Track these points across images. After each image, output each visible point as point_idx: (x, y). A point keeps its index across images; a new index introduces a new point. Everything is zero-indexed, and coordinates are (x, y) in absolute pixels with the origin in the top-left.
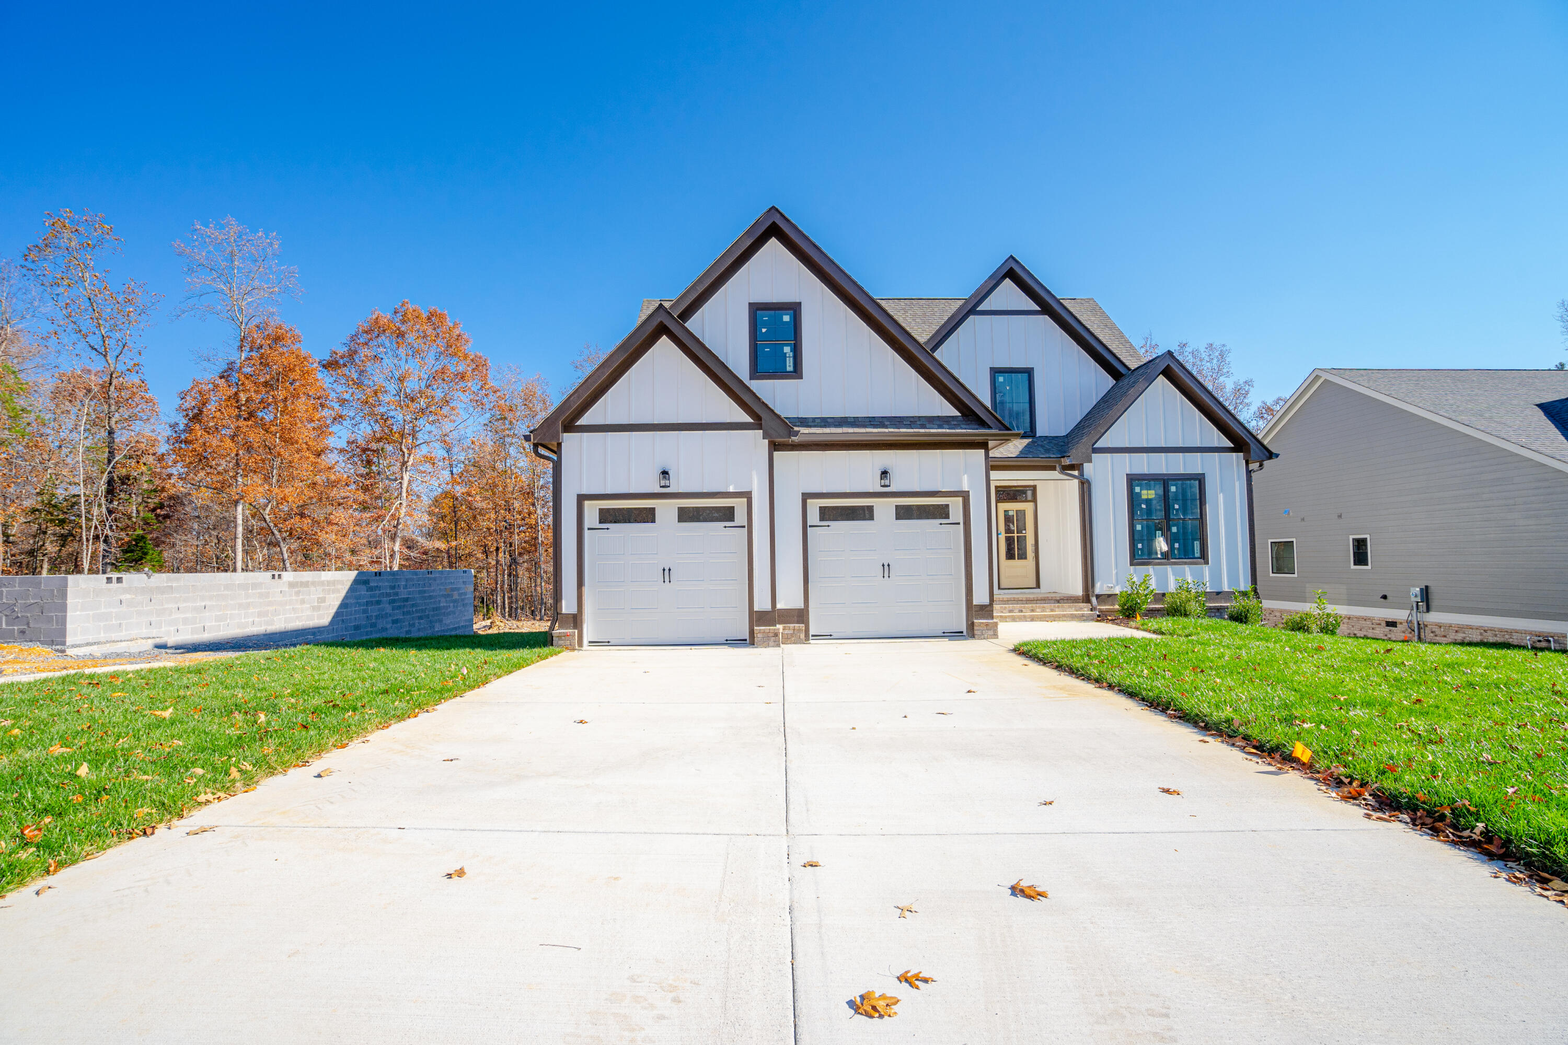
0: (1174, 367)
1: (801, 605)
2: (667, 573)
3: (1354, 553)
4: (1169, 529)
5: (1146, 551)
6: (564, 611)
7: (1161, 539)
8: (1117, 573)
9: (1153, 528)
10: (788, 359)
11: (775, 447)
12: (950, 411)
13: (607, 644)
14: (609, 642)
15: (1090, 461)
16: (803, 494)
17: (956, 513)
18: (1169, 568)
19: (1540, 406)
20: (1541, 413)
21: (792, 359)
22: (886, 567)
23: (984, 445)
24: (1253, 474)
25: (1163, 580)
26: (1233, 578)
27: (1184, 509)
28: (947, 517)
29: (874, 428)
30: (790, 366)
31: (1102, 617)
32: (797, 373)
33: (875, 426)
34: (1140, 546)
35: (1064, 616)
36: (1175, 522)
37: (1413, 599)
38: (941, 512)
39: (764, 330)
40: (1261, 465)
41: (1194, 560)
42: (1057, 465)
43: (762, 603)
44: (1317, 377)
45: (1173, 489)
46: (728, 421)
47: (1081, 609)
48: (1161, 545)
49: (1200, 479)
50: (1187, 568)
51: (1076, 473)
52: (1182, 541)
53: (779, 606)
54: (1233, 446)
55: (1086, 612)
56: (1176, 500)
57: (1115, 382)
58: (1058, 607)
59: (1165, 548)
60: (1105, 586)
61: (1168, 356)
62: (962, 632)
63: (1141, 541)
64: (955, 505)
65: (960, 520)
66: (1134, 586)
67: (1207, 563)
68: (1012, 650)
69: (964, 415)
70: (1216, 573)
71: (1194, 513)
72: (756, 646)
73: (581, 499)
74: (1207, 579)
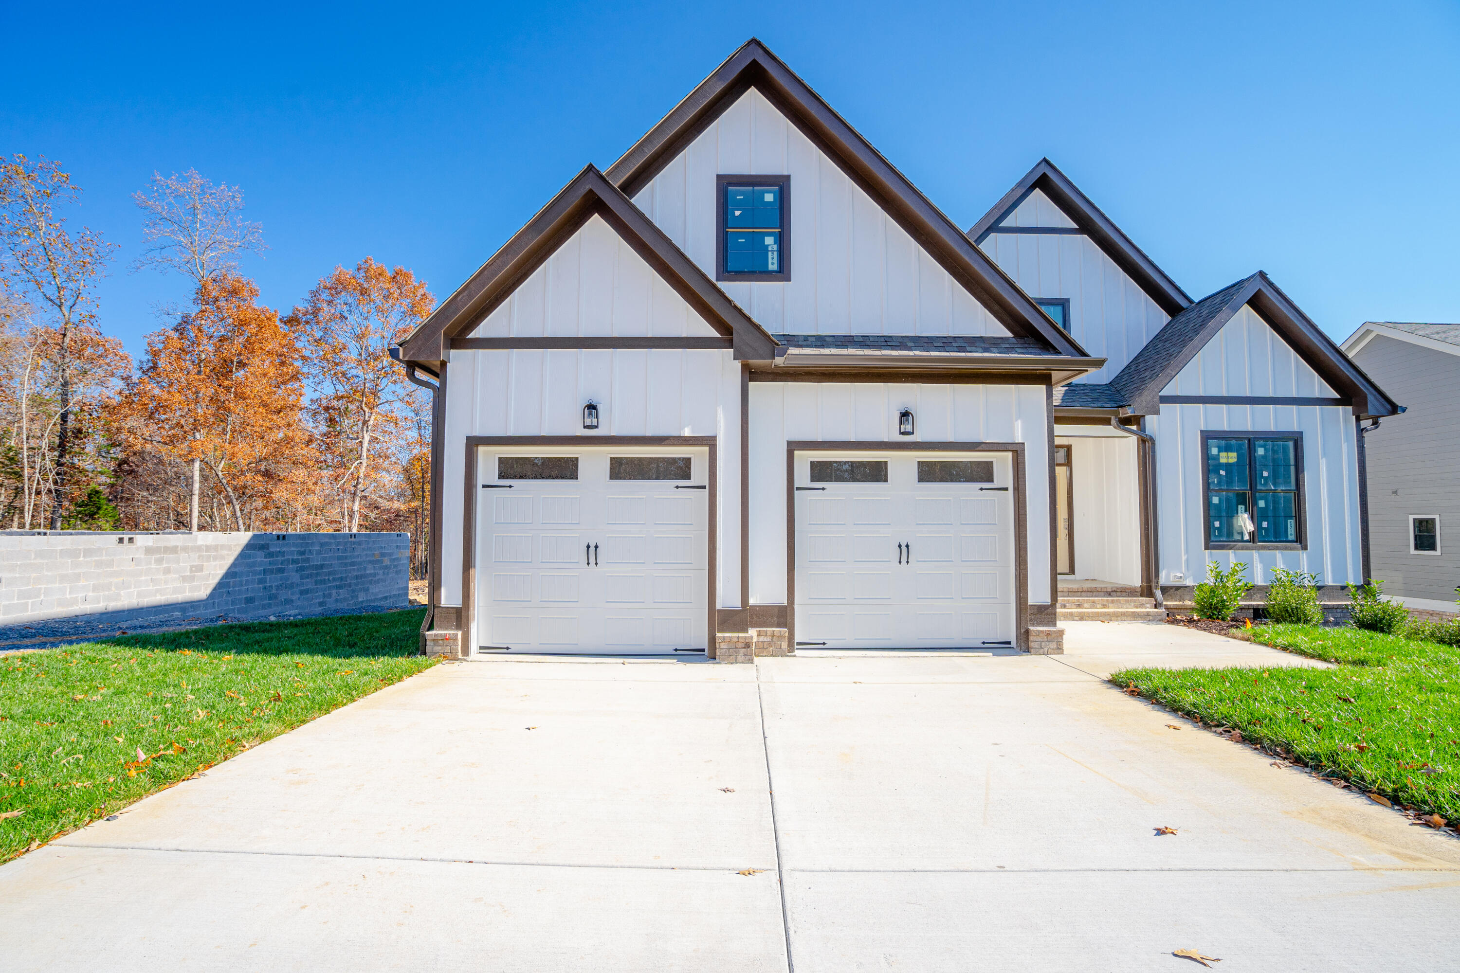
0: (1268, 292)
1: (783, 599)
2: (592, 551)
3: (1416, 536)
4: (1255, 503)
5: (1225, 530)
6: (445, 604)
7: (1246, 516)
8: (1187, 561)
9: (1234, 501)
10: (770, 253)
11: (751, 374)
12: (1002, 331)
13: (505, 651)
14: (508, 648)
15: (1157, 412)
16: (789, 443)
17: (1004, 474)
18: (1255, 554)
21: (775, 254)
22: (903, 547)
23: (1045, 379)
24: (1365, 434)
25: (1246, 566)
26: (1340, 568)
27: (1275, 476)
28: (991, 480)
29: (892, 350)
30: (773, 264)
31: (1170, 617)
32: (783, 272)
33: (893, 348)
34: (1217, 524)
35: (1124, 614)
36: (1263, 494)
38: (982, 473)
39: (737, 213)
40: (1376, 423)
41: (1289, 544)
42: (1113, 417)
43: (728, 598)
44: (1368, 332)
45: (1261, 451)
46: (684, 335)
48: (1245, 523)
49: (1297, 439)
50: (1278, 554)
51: (1134, 428)
52: (1271, 519)
53: (752, 602)
54: (1338, 396)
55: (1151, 608)
56: (1265, 466)
57: (1170, 318)
58: (1113, 602)
59: (1249, 527)
60: (1172, 575)
61: (1259, 278)
62: (1009, 643)
63: (1219, 518)
64: (1003, 463)
65: (1010, 484)
66: (1219, 577)
67: (1305, 548)
68: (1109, 681)
69: (1016, 335)
70: (1317, 562)
71: (1288, 482)
72: (717, 660)
73: (473, 443)
74: (1305, 568)
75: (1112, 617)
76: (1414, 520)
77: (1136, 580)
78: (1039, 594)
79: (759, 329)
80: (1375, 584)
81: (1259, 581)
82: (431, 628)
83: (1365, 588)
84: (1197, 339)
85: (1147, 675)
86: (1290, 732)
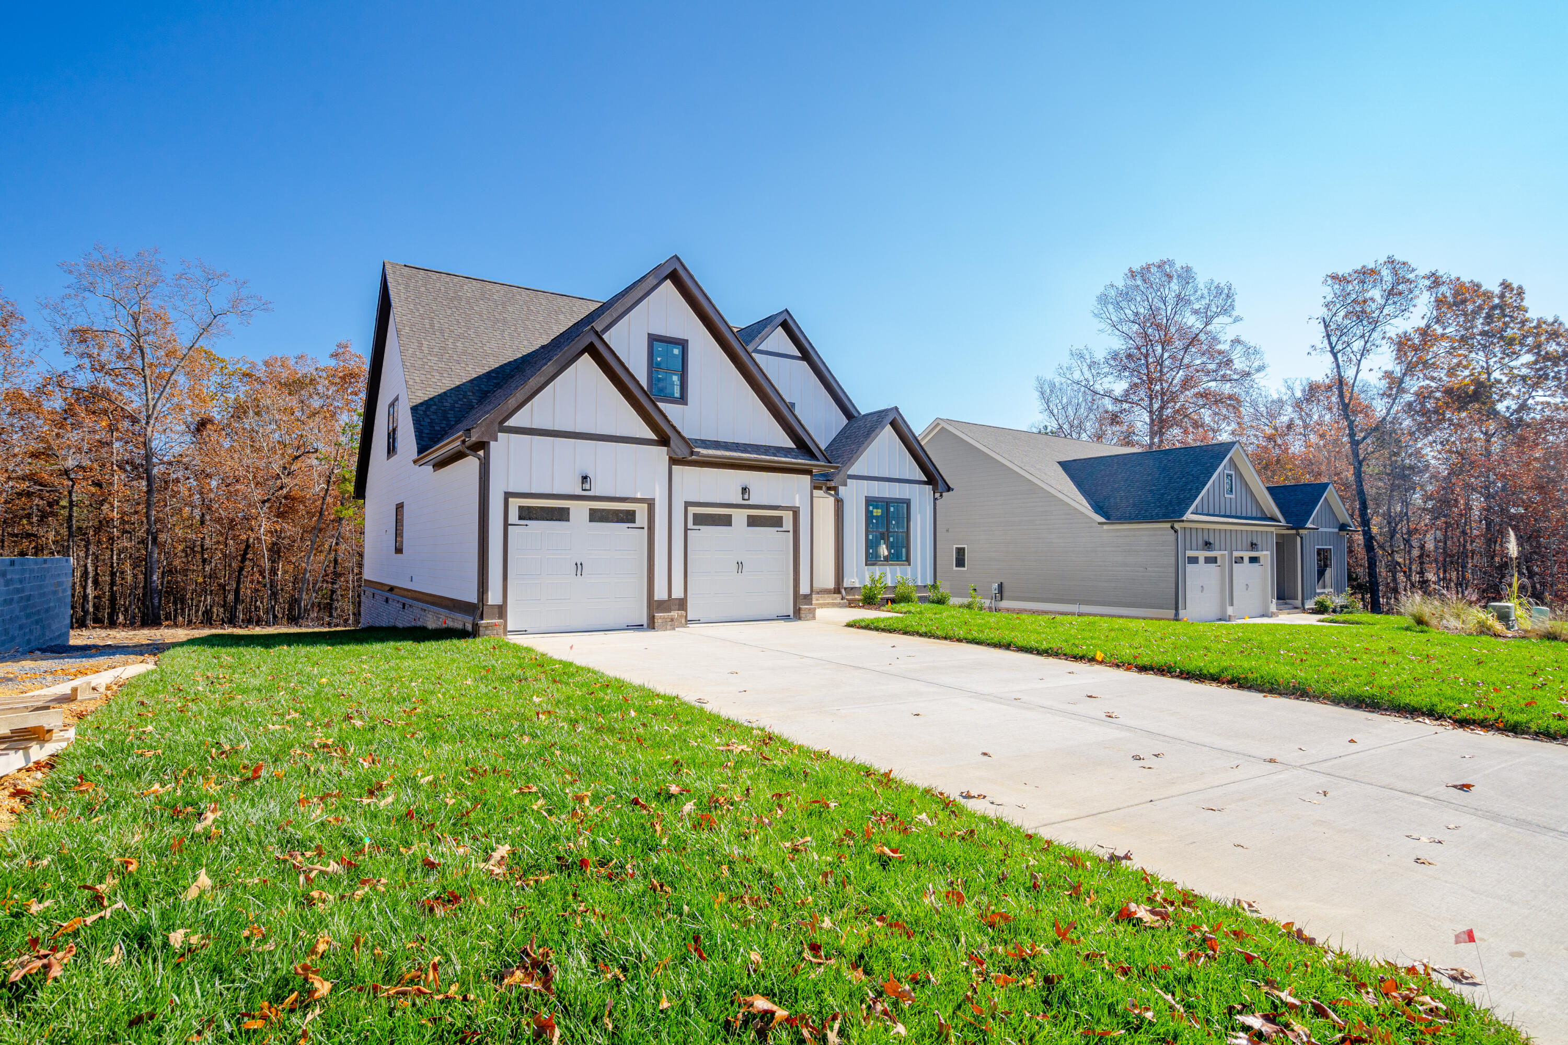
0: (898, 418)
1: (682, 596)
2: (579, 567)
3: (956, 558)
4: (888, 539)
5: (874, 555)
6: (490, 603)
7: (884, 546)
8: (857, 572)
9: (879, 537)
10: (676, 386)
11: (674, 461)
12: (791, 444)
13: (524, 633)
14: (525, 630)
15: (846, 485)
16: (686, 502)
17: (788, 523)
18: (888, 568)
19: (1059, 463)
20: (1060, 469)
21: (679, 387)
23: (810, 473)
24: (937, 502)
25: (883, 575)
26: (923, 577)
27: (897, 523)
28: (782, 526)
30: (677, 393)
31: (851, 604)
32: (683, 399)
33: (742, 452)
34: (871, 551)
35: (828, 604)
36: (892, 534)
37: (994, 592)
38: (777, 522)
39: (659, 359)
40: (941, 496)
41: (903, 563)
42: (824, 487)
43: (660, 593)
44: (938, 424)
45: (892, 509)
46: (638, 436)
47: (836, 599)
48: (884, 550)
49: (907, 502)
50: (898, 567)
51: (833, 492)
52: (895, 548)
53: (672, 596)
54: (926, 480)
55: (839, 601)
56: (894, 518)
57: (847, 421)
58: (821, 597)
59: (886, 553)
60: (849, 581)
61: (895, 410)
62: (791, 616)
63: (872, 548)
64: (788, 517)
65: (791, 529)
66: (873, 581)
67: (909, 565)
68: (845, 626)
69: (798, 447)
70: (914, 572)
71: (903, 527)
72: (656, 630)
73: (508, 495)
74: (909, 576)
75: (822, 606)
76: (956, 548)
77: (831, 585)
78: (804, 589)
79: (683, 438)
80: (938, 583)
81: (890, 584)
82: (482, 619)
83: (934, 586)
84: (866, 443)
85: (863, 620)
86: (917, 628)
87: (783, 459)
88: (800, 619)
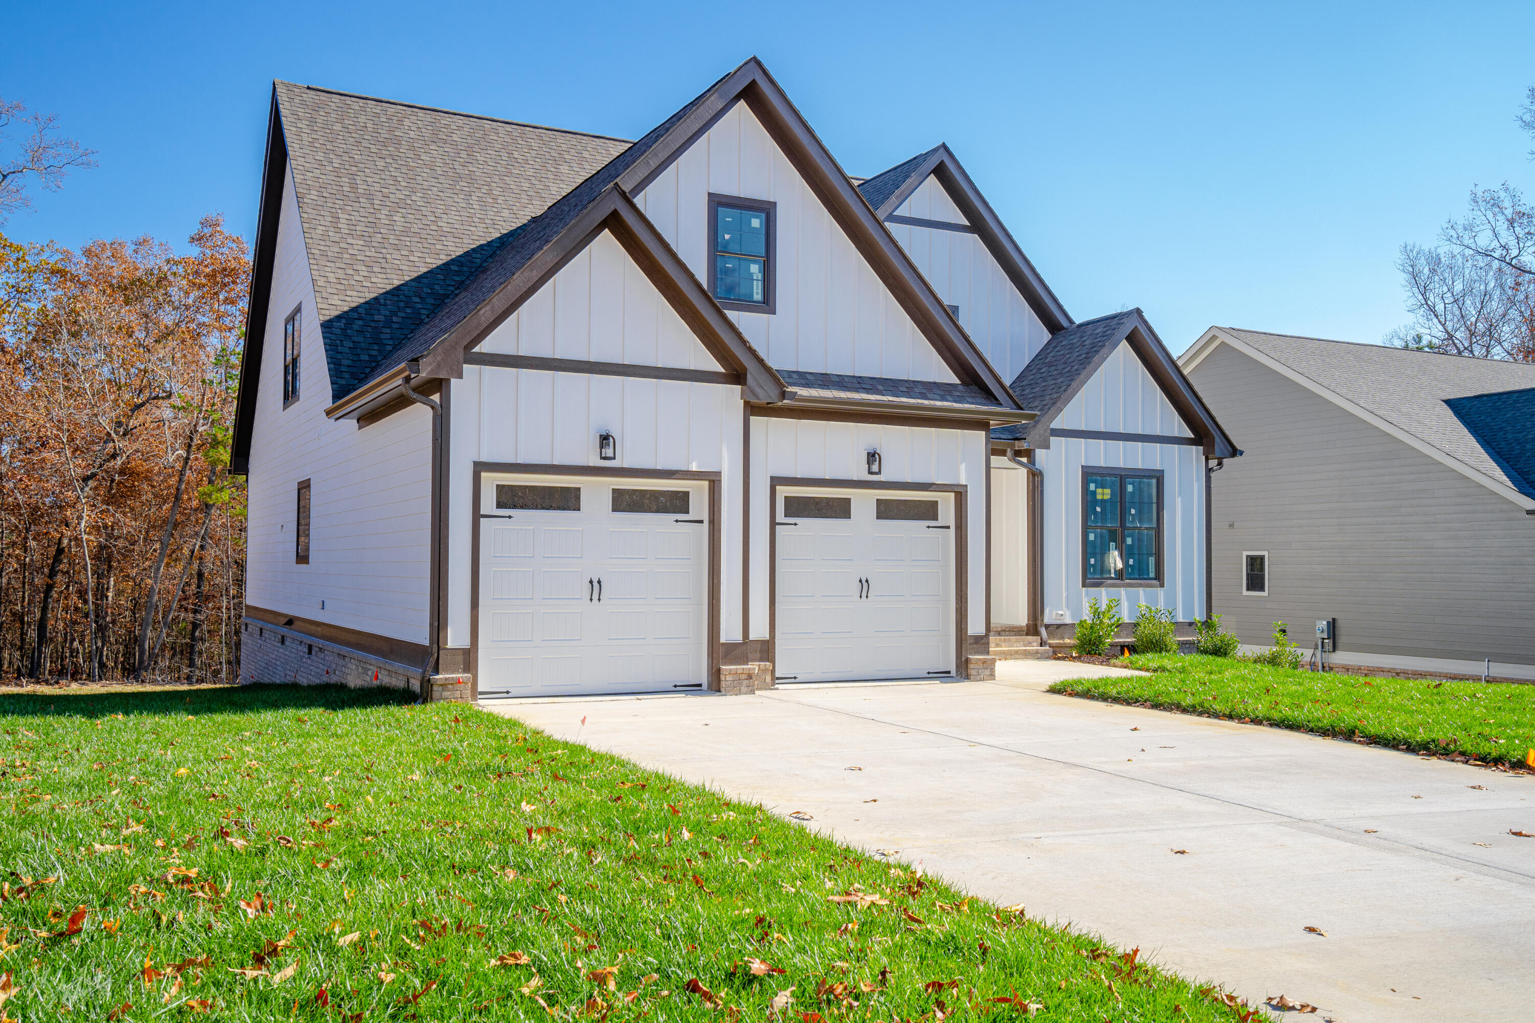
0: (1142, 330)
1: (767, 636)
2: (596, 586)
3: (1248, 575)
4: (1124, 540)
5: (1099, 567)
6: (450, 645)
7: (1116, 553)
8: (1067, 597)
9: (1107, 537)
10: (755, 282)
11: (752, 409)
12: (951, 378)
13: (505, 695)
14: (508, 692)
15: (1047, 447)
16: (772, 478)
17: (947, 512)
18: (1123, 591)
19: (1448, 402)
20: (1449, 412)
21: (760, 283)
22: (864, 582)
23: (985, 426)
24: (1212, 475)
25: (1115, 603)
26: (1188, 607)
27: (1140, 512)
28: (935, 518)
29: (868, 393)
30: (757, 293)
31: (1058, 654)
32: (767, 304)
33: (868, 391)
34: (1092, 561)
35: (1017, 652)
36: (1130, 531)
37: (1319, 635)
38: (928, 511)
39: (727, 237)
40: (1220, 464)
41: (1150, 581)
42: (1009, 450)
43: (730, 632)
44: (1214, 337)
45: (1130, 488)
46: (692, 368)
47: (1030, 644)
48: (1115, 560)
49: (1159, 477)
50: (1141, 591)
51: (1024, 460)
52: (1137, 557)
53: (753, 636)
54: (1193, 436)
55: (1035, 647)
56: (1133, 504)
57: (1050, 336)
58: (1005, 640)
59: (1120, 565)
60: (1054, 613)
62: (949, 672)
63: (1094, 555)
64: (946, 502)
65: (952, 523)
66: (1097, 614)
67: (1162, 585)
68: (1048, 691)
69: (964, 383)
70: (1171, 599)
71: (1150, 520)
72: (723, 693)
73: (480, 467)
74: (1161, 605)
75: (1007, 656)
76: (1247, 556)
77: (1022, 619)
78: (976, 626)
79: (768, 370)
80: (1215, 618)
81: (1126, 619)
82: (437, 673)
83: (1208, 624)
84: (1084, 374)
85: (1079, 682)
86: (1176, 698)
87: (939, 404)
88: (967, 677)
